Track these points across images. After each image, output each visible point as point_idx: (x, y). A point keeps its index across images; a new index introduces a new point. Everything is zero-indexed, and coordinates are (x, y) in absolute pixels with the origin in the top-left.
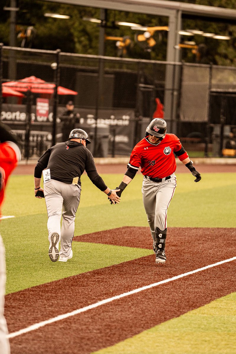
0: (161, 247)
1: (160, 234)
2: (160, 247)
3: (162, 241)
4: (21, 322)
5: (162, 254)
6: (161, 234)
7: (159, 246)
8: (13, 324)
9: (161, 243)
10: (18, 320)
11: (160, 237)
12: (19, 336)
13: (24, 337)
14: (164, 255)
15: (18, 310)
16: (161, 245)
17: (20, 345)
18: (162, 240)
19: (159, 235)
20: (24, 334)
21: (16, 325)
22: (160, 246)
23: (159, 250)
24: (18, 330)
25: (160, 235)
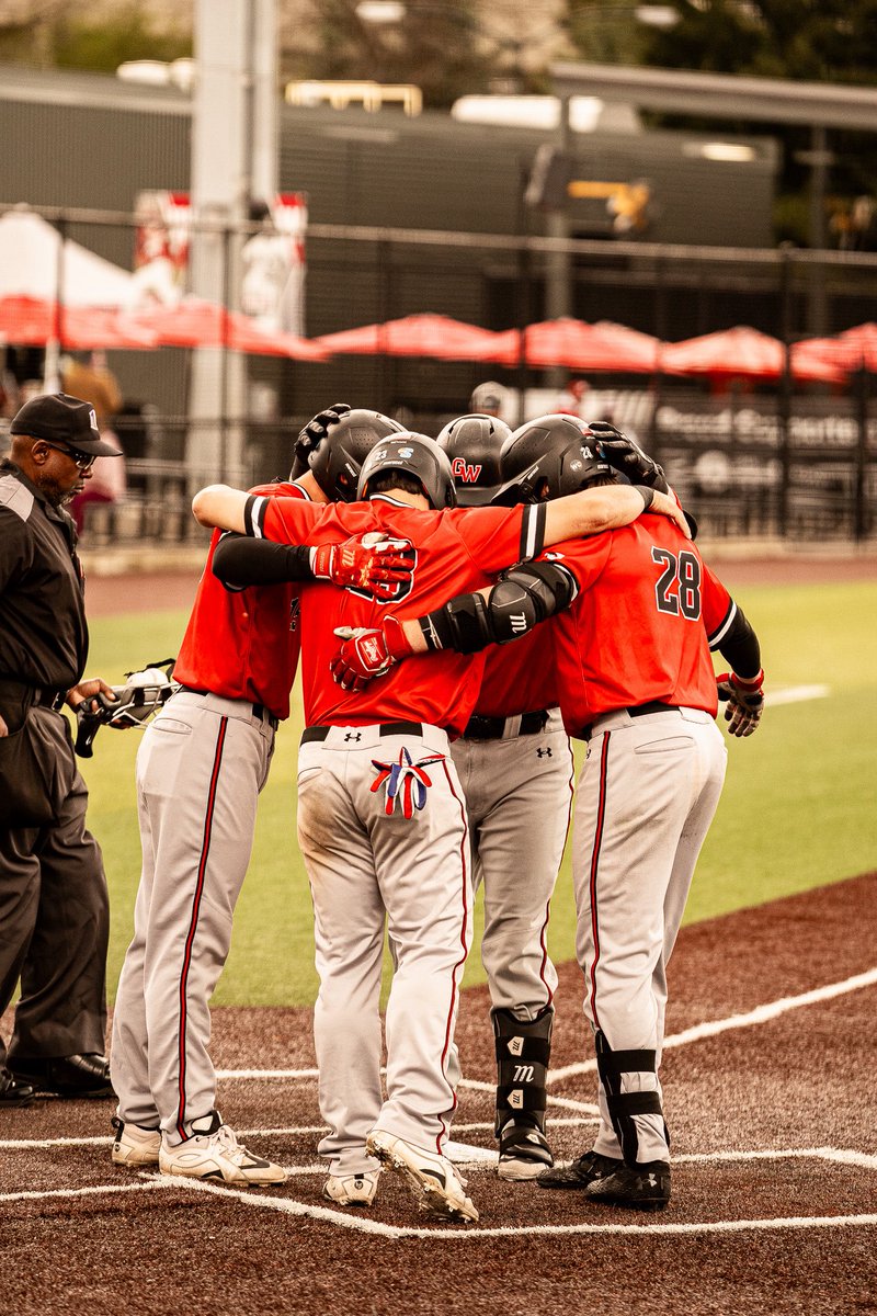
0: (520, 1106)
1: (516, 1039)
2: (515, 1106)
3: (525, 1072)
4: (851, 958)
5: (529, 1137)
6: (520, 1040)
7: (510, 1099)
8: (831, 962)
9: (518, 1086)
10: (842, 953)
11: (513, 1052)
12: (846, 994)
13: (858, 997)
14: (537, 1142)
15: (841, 930)
16: (519, 1093)
17: (850, 1015)
18: (526, 1068)
19: (510, 1045)
20: (859, 991)
21: (837, 966)
22: (516, 1099)
23: (511, 1123)
24: (844, 979)
25: (516, 1046)
